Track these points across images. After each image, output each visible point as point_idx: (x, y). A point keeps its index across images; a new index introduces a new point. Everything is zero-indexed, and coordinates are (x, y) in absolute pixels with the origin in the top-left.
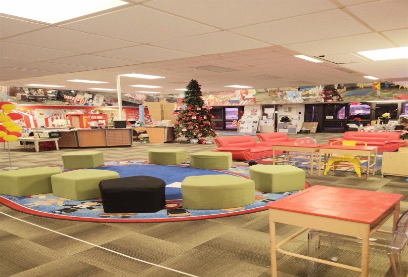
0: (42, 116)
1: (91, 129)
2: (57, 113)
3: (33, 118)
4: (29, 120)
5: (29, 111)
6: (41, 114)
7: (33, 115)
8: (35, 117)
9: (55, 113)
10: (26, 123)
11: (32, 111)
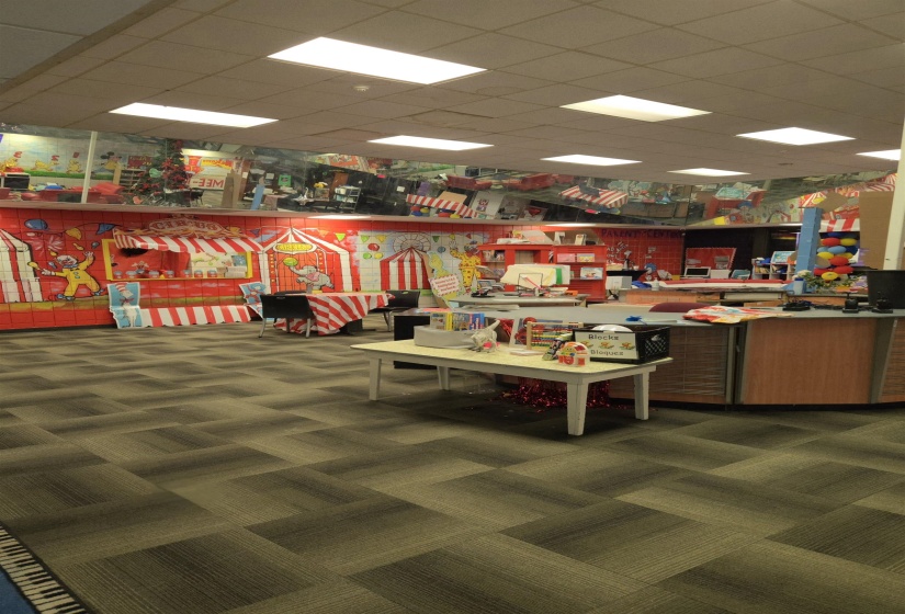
0: (373, 253)
1: (778, 312)
2: (415, 244)
3: (351, 260)
4: (339, 267)
5: (340, 236)
6: (371, 247)
7: (351, 252)
8: (355, 255)
9: (409, 243)
10: (331, 275)
11: (349, 238)
